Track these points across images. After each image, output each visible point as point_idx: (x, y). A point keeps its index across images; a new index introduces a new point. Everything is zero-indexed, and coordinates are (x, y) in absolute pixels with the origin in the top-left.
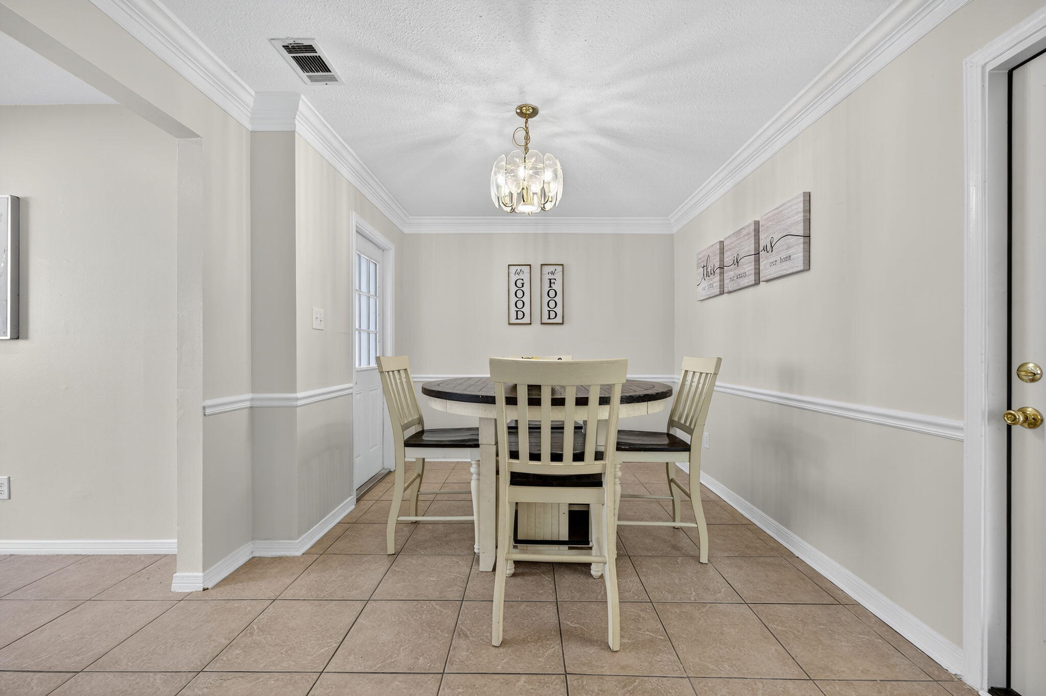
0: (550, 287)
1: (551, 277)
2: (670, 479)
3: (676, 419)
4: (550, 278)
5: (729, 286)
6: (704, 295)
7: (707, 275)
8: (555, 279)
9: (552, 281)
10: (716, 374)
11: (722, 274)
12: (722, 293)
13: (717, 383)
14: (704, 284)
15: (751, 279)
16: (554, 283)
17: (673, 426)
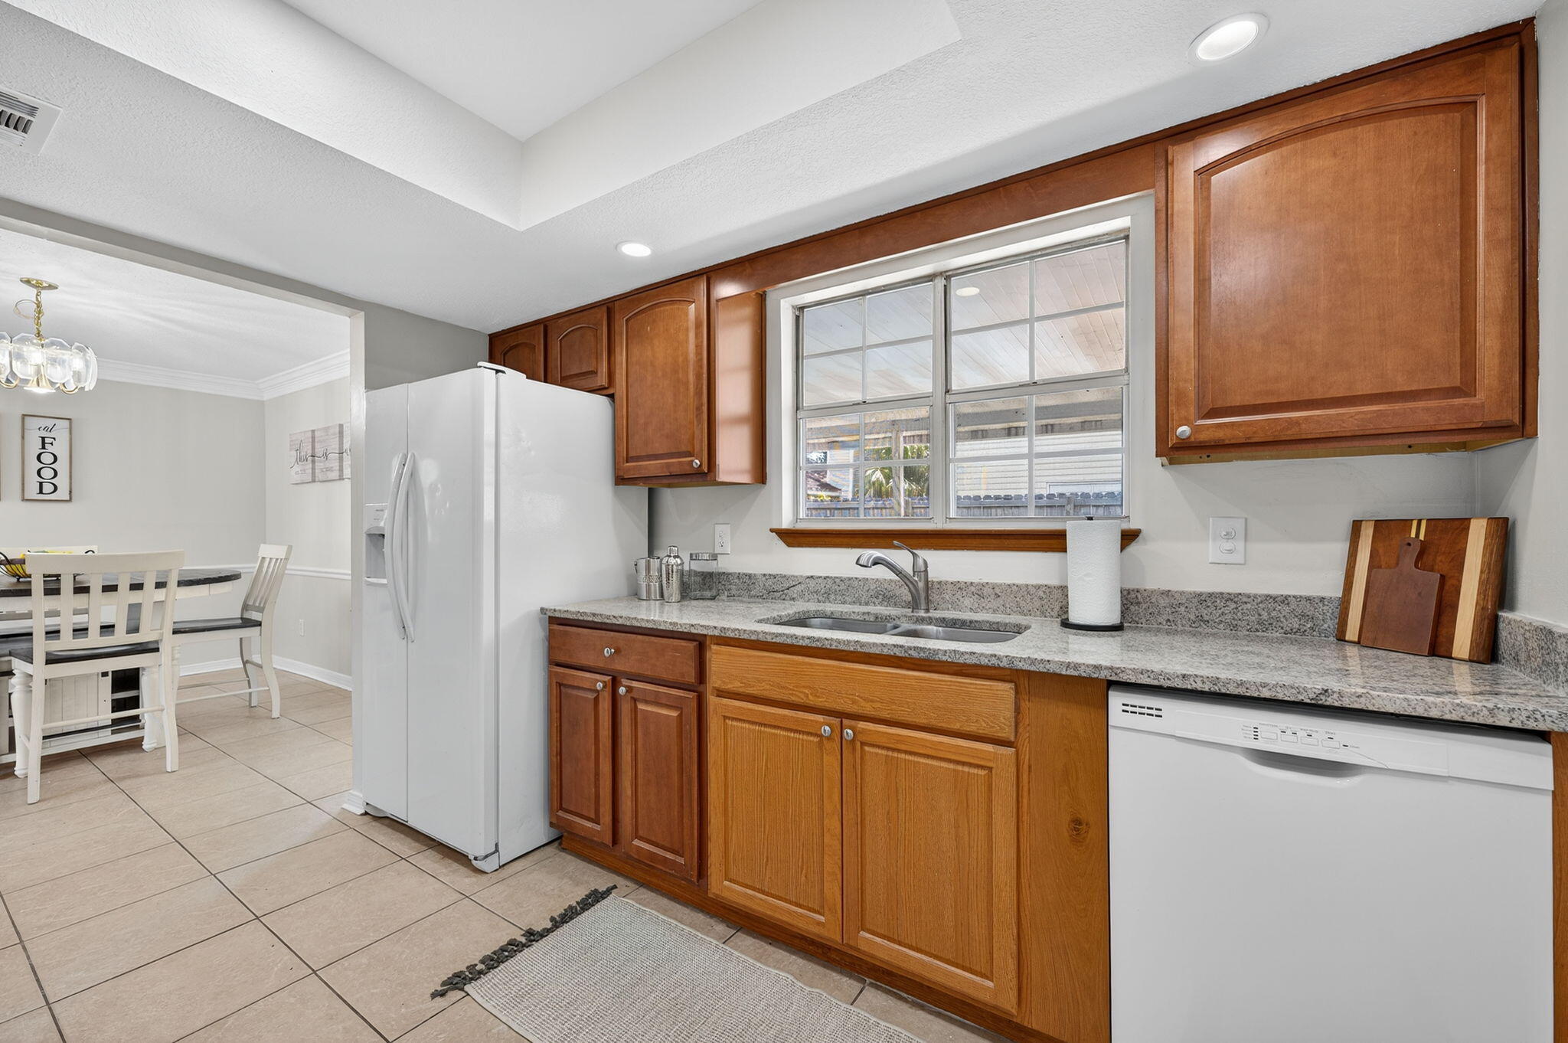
0: (44, 448)
1: (44, 434)
2: (245, 660)
3: (251, 603)
4: (43, 436)
5: (319, 475)
6: (297, 479)
7: (300, 459)
8: (54, 439)
9: (47, 440)
10: (287, 559)
11: (313, 462)
12: (314, 481)
13: (288, 567)
14: (297, 468)
15: (335, 475)
16: (52, 444)
17: (247, 610)
